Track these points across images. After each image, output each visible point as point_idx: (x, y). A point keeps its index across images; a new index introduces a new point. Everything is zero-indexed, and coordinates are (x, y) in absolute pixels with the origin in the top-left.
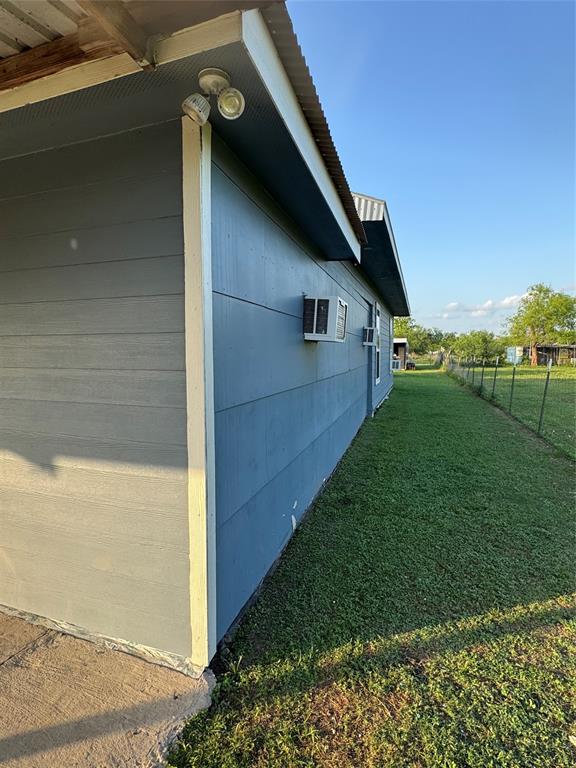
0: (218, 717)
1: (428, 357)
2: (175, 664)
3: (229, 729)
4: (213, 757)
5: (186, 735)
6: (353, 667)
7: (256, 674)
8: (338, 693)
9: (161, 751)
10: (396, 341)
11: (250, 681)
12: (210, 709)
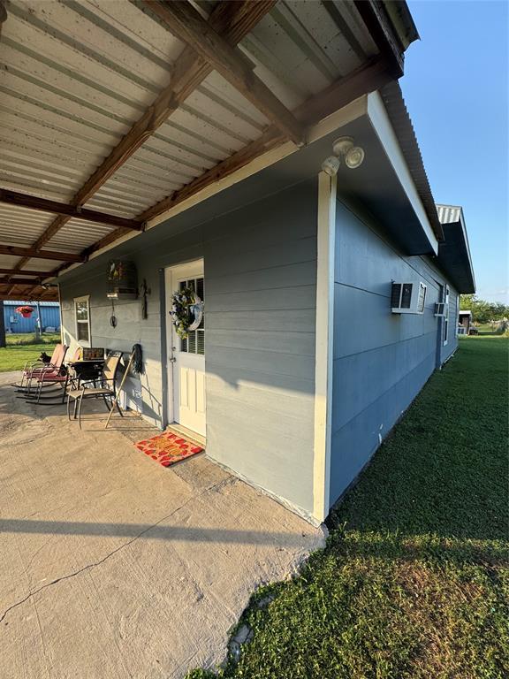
0: (331, 557)
1: (491, 325)
2: (303, 515)
3: (339, 567)
4: (329, 582)
5: (310, 560)
6: (432, 553)
7: (356, 536)
8: (420, 569)
9: (296, 566)
10: (461, 312)
11: (352, 540)
12: (325, 550)
